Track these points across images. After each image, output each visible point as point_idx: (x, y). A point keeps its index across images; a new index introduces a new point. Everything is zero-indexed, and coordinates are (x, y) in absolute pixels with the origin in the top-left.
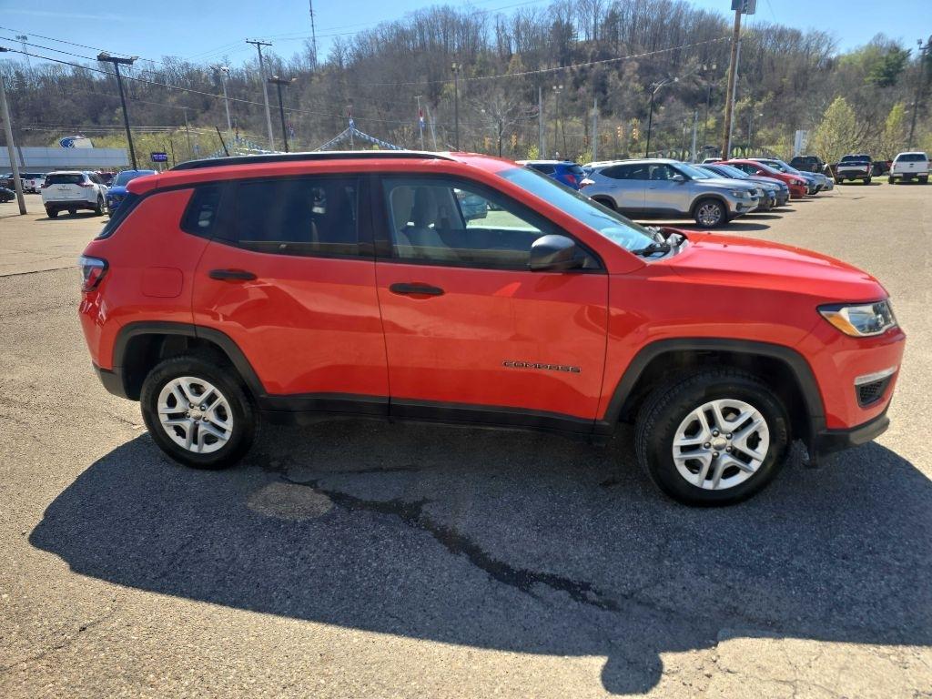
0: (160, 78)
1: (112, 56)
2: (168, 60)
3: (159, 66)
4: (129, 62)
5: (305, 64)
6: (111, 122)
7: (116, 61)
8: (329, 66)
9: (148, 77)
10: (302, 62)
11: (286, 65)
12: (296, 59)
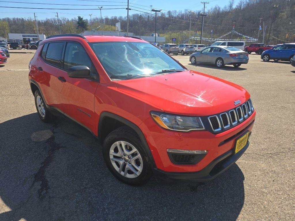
0: (183, 16)
1: (155, 10)
2: (186, 10)
3: (183, 12)
4: (159, 11)
5: (228, 9)
6: (167, 29)
7: (156, 11)
8: (236, 9)
9: (179, 16)
10: (227, 8)
11: (221, 10)
12: (225, 7)
